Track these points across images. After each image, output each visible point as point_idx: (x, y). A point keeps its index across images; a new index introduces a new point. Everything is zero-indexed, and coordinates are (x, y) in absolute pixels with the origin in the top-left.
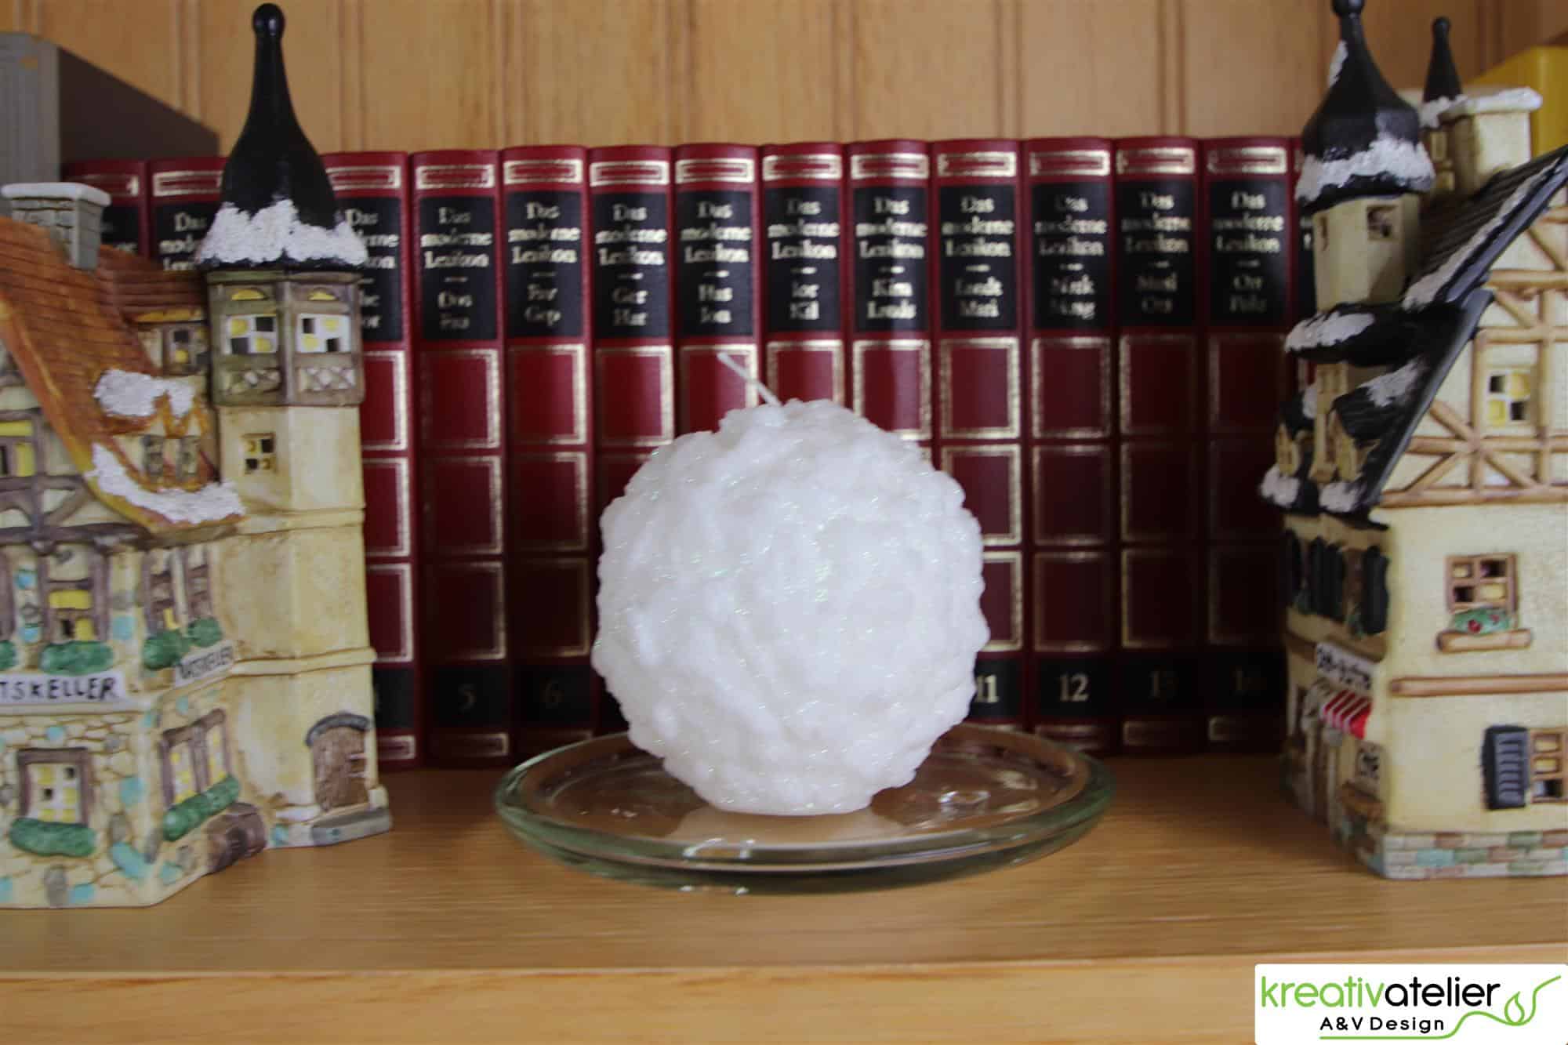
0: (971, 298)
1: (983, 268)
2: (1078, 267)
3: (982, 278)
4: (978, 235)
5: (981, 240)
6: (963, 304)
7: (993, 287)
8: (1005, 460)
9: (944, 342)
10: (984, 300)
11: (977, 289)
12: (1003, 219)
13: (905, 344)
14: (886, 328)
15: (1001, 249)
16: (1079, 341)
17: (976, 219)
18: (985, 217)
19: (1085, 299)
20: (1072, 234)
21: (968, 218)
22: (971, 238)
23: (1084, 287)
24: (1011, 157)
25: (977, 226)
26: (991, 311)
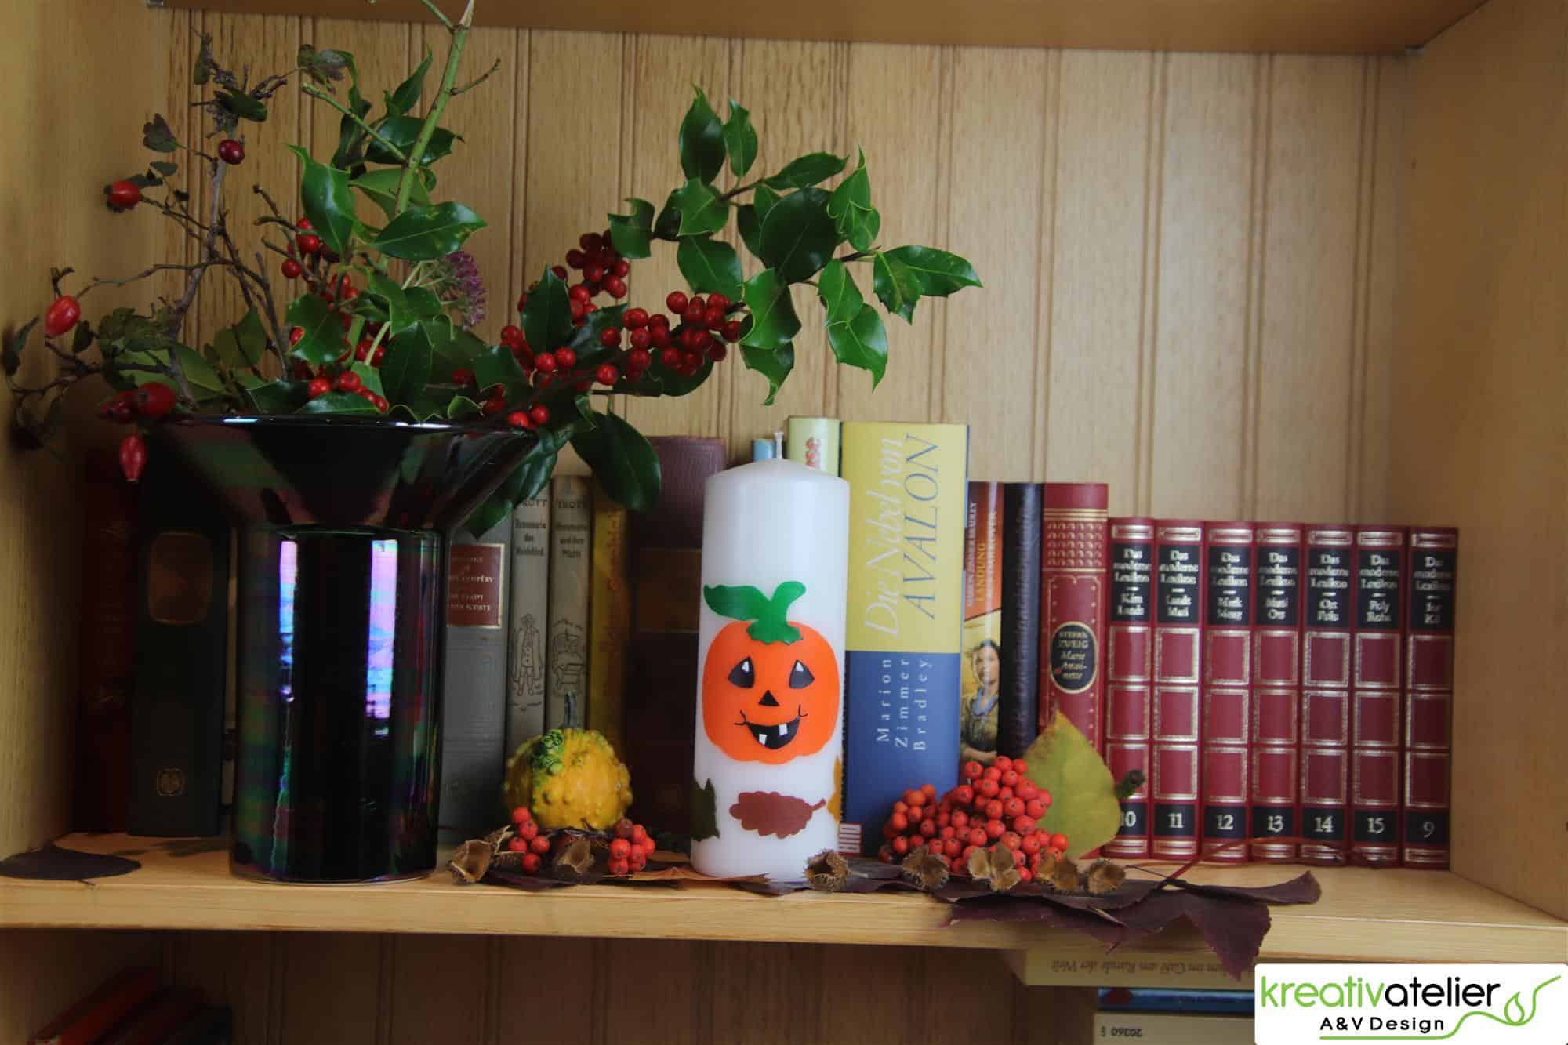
0: (1173, 606)
1: (1182, 590)
2: (1233, 592)
3: (1180, 595)
4: (1179, 573)
5: (1181, 575)
6: (1170, 609)
7: (1186, 601)
8: (1189, 695)
9: (1158, 629)
10: (1181, 607)
11: (1176, 601)
12: (1193, 564)
13: (1135, 629)
14: (1127, 620)
15: (1191, 580)
16: (1232, 633)
17: (1178, 563)
18: (1183, 562)
19: (1236, 609)
20: (1230, 575)
21: (1174, 563)
22: (1174, 574)
23: (1236, 603)
24: (1198, 530)
25: (1179, 567)
26: (1185, 613)
